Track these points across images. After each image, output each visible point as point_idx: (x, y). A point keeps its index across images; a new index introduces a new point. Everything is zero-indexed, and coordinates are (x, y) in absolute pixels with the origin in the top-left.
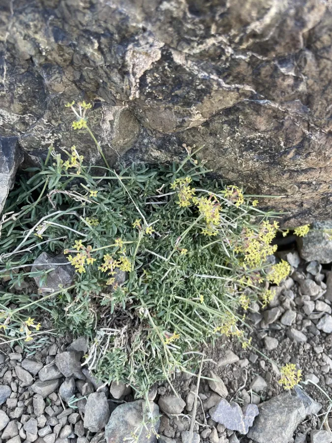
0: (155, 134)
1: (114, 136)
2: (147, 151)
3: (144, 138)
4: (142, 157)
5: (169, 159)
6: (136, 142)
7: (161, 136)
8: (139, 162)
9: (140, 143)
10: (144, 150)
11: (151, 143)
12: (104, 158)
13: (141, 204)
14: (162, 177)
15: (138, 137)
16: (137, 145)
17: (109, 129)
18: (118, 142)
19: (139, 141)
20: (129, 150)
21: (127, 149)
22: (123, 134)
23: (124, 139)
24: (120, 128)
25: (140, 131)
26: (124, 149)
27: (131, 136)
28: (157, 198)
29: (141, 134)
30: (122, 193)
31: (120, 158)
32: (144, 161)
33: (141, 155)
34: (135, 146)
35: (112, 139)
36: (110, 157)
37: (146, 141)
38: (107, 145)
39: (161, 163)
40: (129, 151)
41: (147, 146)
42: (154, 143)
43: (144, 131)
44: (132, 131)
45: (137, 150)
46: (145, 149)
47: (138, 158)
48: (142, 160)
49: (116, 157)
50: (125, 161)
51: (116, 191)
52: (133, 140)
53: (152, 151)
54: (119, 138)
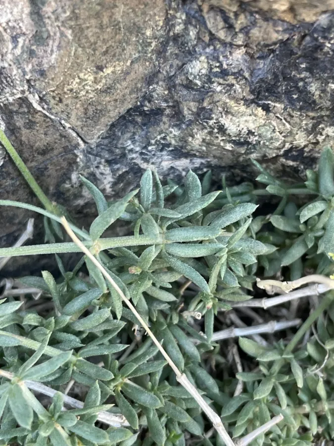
0: (245, 30)
1: (51, 57)
2: (202, 115)
3: (191, 54)
4: (183, 140)
5: (301, 140)
6: (150, 79)
7: (275, 37)
8: (166, 164)
9: (170, 79)
10: (189, 108)
11: (224, 73)
12: (18, 161)
13: (190, 346)
14: (276, 221)
15: (161, 52)
16: (159, 90)
17: (26, 25)
18: (75, 85)
19: (166, 69)
20: (123, 117)
21: (114, 114)
22: (93, 46)
23: (100, 68)
24: (75, 16)
25: (169, 22)
26: (99, 113)
27: (131, 52)
28: (257, 310)
29: (176, 38)
30: (107, 313)
31: (88, 152)
32: (188, 155)
33: (175, 132)
34: (148, 98)
35: (42, 73)
36: (44, 152)
37: (198, 67)
38: (23, 101)
39: (264, 160)
40: (124, 121)
41: (204, 92)
42: (238, 75)
43: (187, 23)
44: (136, 29)
45: (159, 112)
46: (193, 106)
47: (163, 147)
48: (179, 152)
49: (69, 150)
50: (109, 162)
51: (78, 304)
52: (141, 70)
53: (227, 112)
54: (78, 66)
